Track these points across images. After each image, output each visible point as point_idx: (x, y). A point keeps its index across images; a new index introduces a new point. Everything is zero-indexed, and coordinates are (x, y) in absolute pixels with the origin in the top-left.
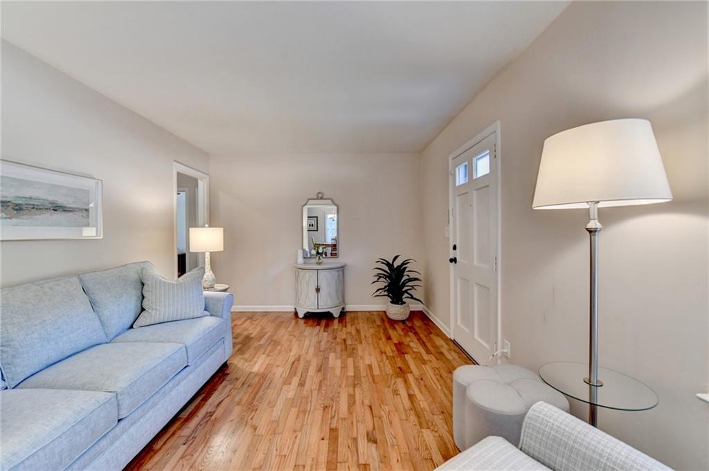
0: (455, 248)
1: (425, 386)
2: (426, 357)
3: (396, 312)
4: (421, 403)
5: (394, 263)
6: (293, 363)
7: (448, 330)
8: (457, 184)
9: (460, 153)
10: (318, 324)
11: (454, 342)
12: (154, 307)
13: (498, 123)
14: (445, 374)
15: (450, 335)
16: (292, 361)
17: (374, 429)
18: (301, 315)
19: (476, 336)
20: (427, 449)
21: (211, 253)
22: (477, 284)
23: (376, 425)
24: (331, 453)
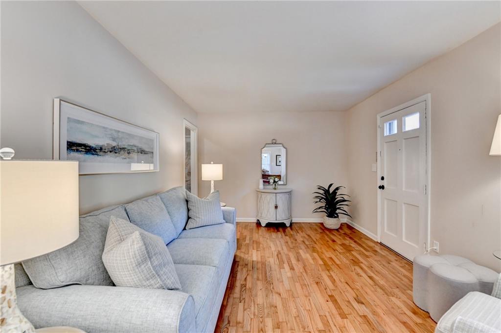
0: (383, 178)
1: (377, 271)
2: (366, 253)
3: (331, 223)
4: (379, 281)
5: (330, 189)
6: (277, 255)
7: (376, 236)
8: (385, 135)
9: (390, 113)
10: (278, 231)
11: (381, 244)
12: (198, 216)
13: (429, 95)
14: (386, 265)
15: (377, 239)
16: (276, 255)
17: (357, 296)
18: (263, 224)
19: (404, 240)
20: (399, 308)
21: (214, 181)
22: (405, 203)
23: (357, 294)
24: (338, 309)
